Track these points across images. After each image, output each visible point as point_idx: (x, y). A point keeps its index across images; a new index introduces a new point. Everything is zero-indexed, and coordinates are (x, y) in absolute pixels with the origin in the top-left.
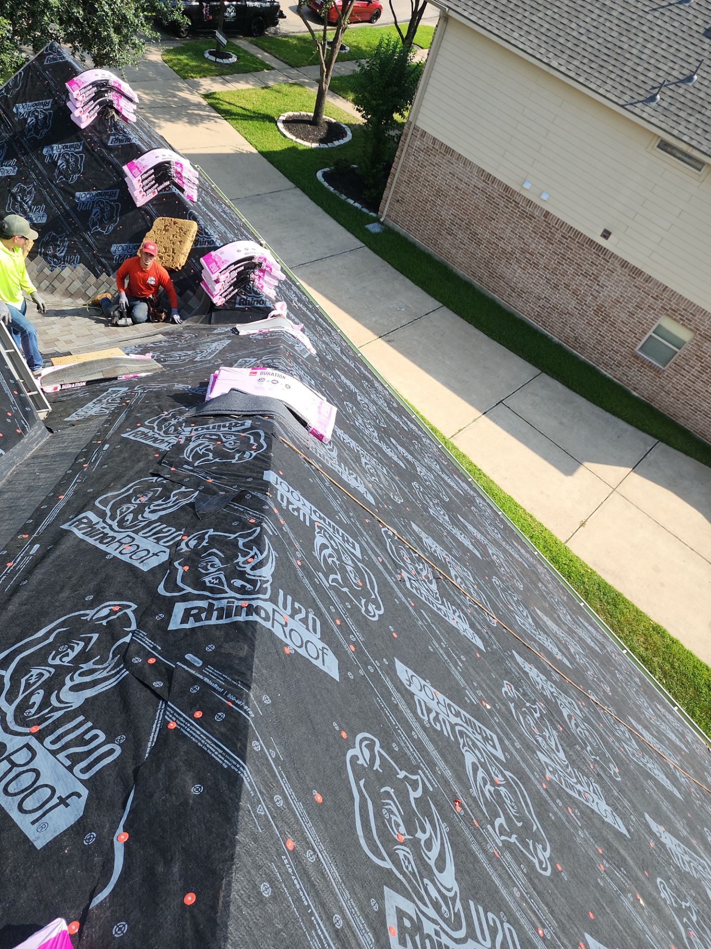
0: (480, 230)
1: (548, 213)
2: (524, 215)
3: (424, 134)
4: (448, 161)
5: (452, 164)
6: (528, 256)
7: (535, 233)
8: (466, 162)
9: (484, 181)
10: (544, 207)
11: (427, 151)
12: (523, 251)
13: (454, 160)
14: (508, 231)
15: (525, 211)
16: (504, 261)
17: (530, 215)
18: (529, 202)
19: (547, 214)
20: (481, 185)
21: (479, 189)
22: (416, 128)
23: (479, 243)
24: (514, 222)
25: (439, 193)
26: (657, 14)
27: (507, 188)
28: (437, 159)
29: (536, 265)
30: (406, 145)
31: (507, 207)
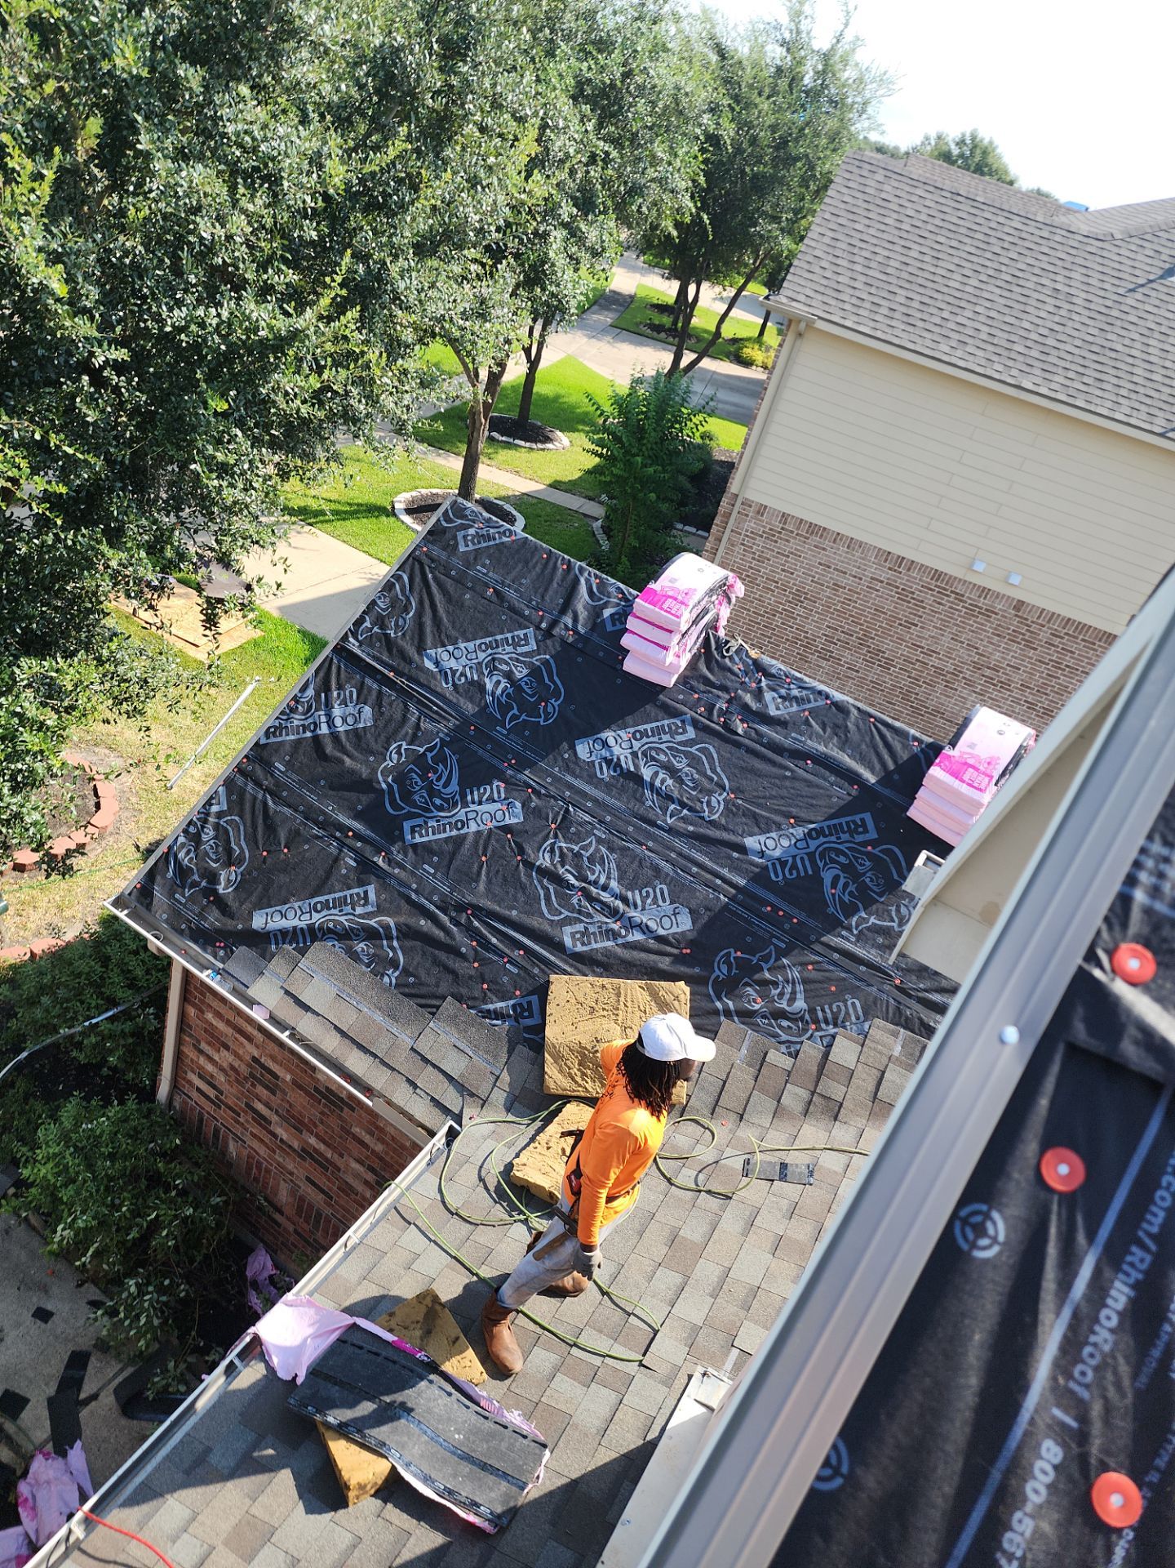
0: (888, 645)
1: (1021, 603)
2: (973, 610)
3: (762, 510)
4: (815, 546)
5: (824, 549)
6: (988, 672)
7: (999, 635)
8: (851, 543)
9: (890, 569)
10: (1012, 595)
11: (771, 535)
12: (977, 667)
13: (827, 543)
14: (946, 641)
15: (976, 606)
16: (940, 688)
17: (987, 610)
18: (984, 592)
19: (1020, 605)
20: (885, 575)
21: (882, 582)
22: (747, 503)
23: (887, 665)
24: (955, 625)
25: (799, 597)
26: (1139, 296)
27: (938, 575)
28: (793, 544)
29: (1005, 685)
30: (728, 531)
31: (939, 603)
